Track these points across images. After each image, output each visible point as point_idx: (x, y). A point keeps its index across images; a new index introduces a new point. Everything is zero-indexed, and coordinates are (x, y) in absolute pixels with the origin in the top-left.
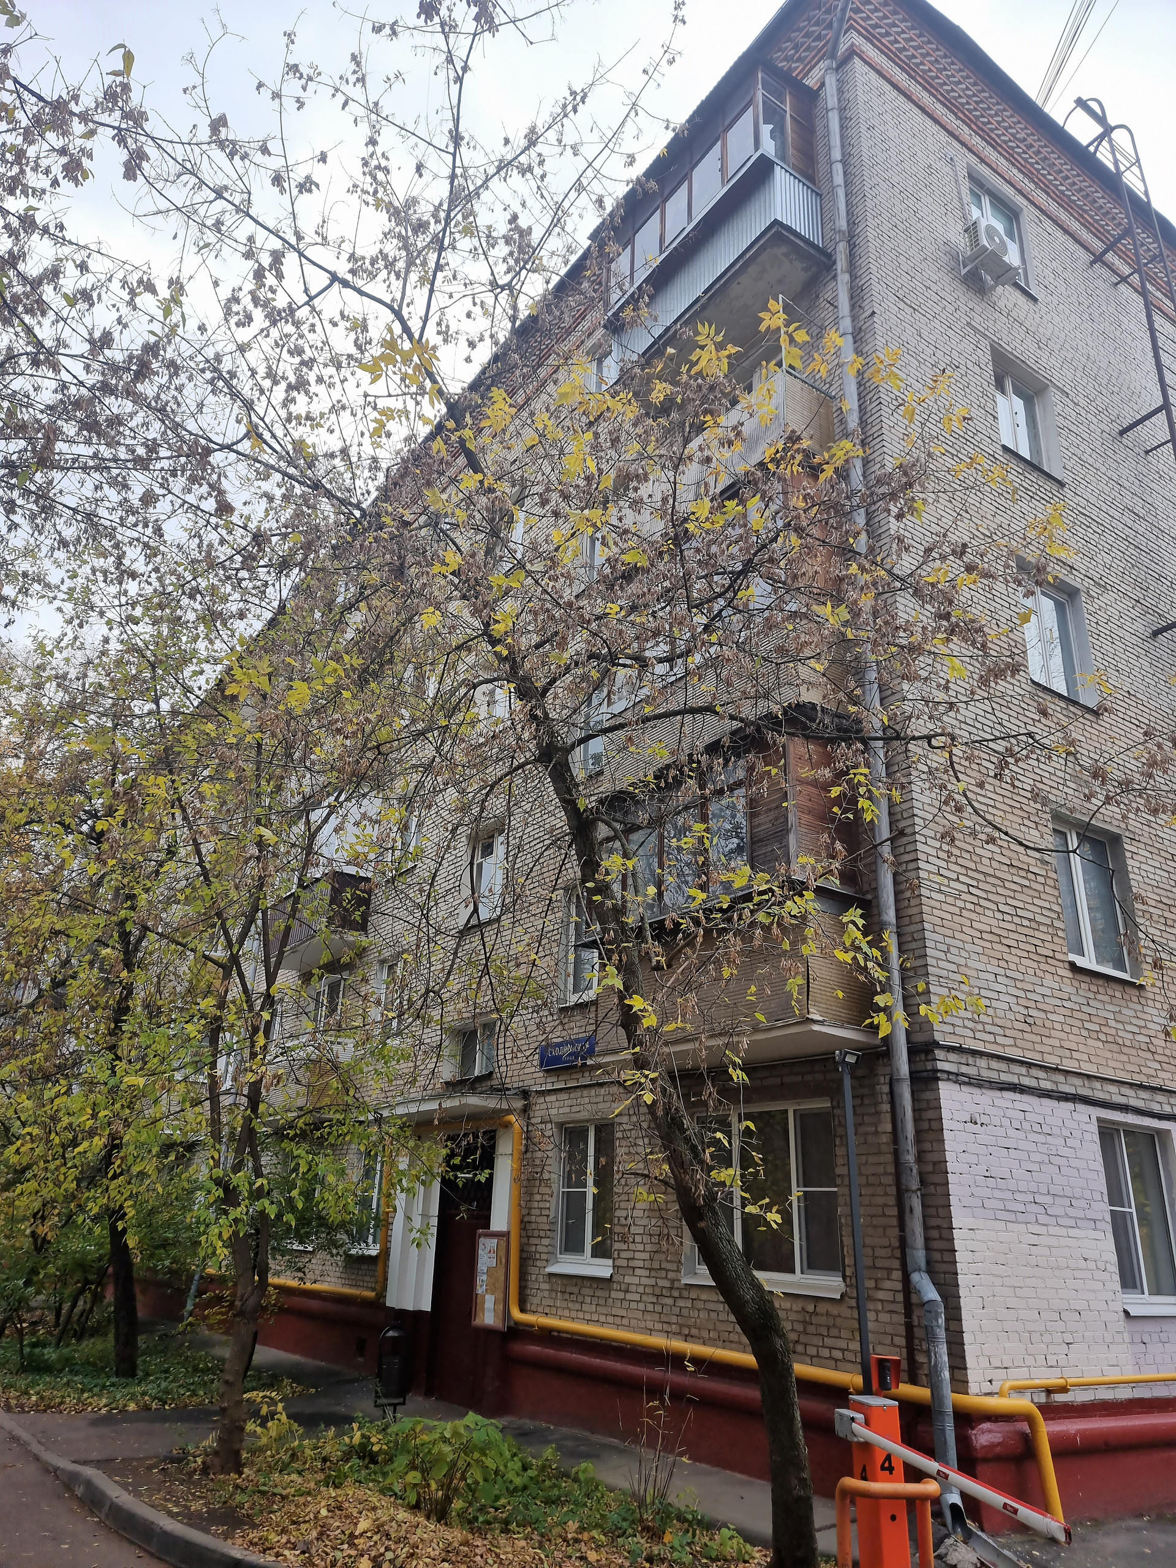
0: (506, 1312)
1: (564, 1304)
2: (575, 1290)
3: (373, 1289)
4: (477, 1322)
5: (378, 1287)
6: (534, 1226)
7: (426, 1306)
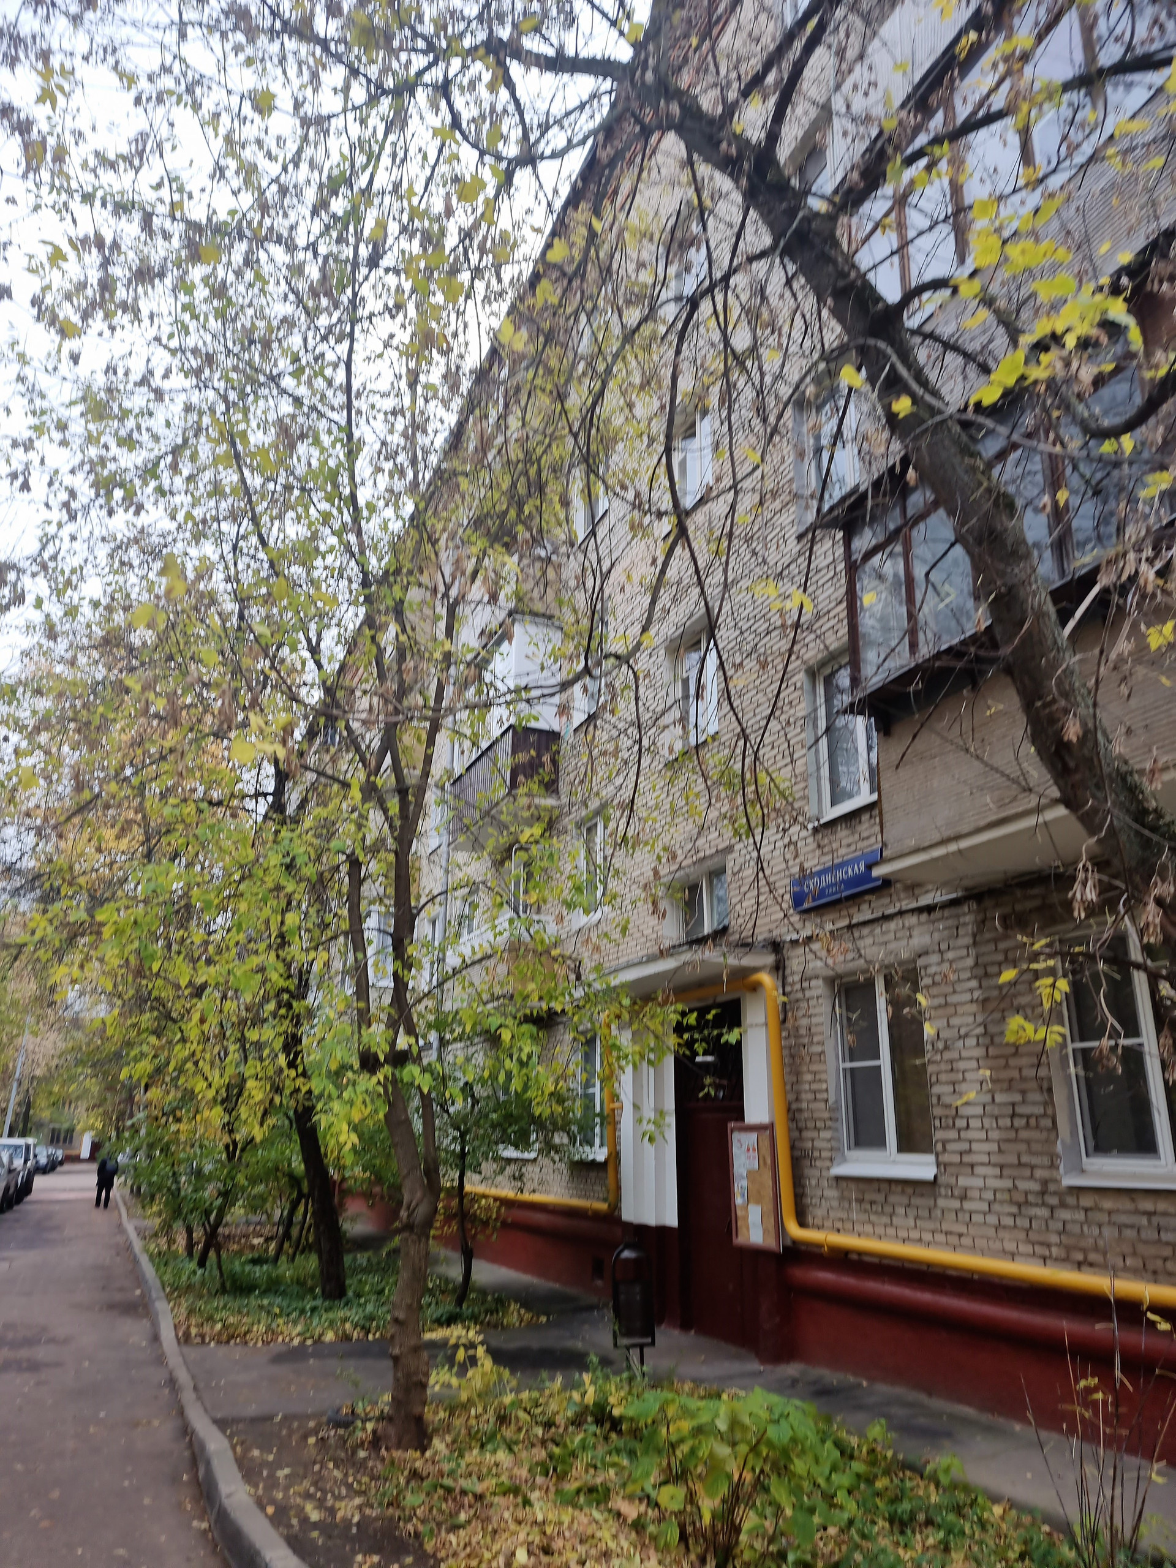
0: (780, 1228)
1: (865, 1217)
2: (880, 1198)
3: (605, 1200)
4: (740, 1240)
5: (611, 1197)
6: (806, 1115)
7: (672, 1219)
